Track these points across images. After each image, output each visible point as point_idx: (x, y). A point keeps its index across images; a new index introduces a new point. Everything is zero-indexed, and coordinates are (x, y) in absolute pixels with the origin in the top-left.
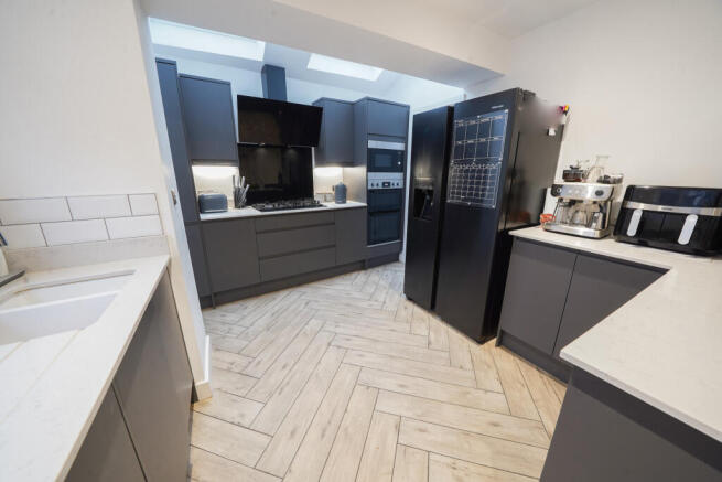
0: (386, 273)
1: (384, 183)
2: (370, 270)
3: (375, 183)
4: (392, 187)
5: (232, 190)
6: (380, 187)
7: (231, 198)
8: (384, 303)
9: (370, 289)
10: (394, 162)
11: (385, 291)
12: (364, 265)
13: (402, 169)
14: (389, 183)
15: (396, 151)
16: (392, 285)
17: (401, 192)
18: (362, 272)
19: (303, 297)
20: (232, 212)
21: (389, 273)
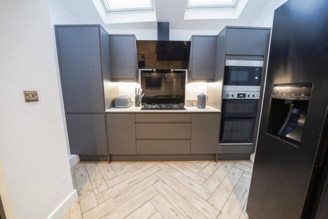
0: (234, 170)
1: (239, 95)
2: (220, 163)
3: (231, 94)
4: (247, 98)
5: (135, 96)
6: (236, 97)
7: (133, 100)
8: (220, 212)
9: (212, 186)
10: (250, 76)
11: (227, 195)
12: (215, 157)
13: (259, 83)
14: (244, 95)
15: (254, 68)
16: (236, 189)
17: (256, 102)
18: (212, 163)
19: (158, 174)
20: (133, 108)
21: (237, 171)
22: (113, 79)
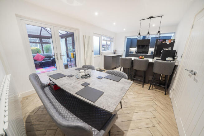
5: (135, 51)
20: (134, 54)
22: (131, 48)
